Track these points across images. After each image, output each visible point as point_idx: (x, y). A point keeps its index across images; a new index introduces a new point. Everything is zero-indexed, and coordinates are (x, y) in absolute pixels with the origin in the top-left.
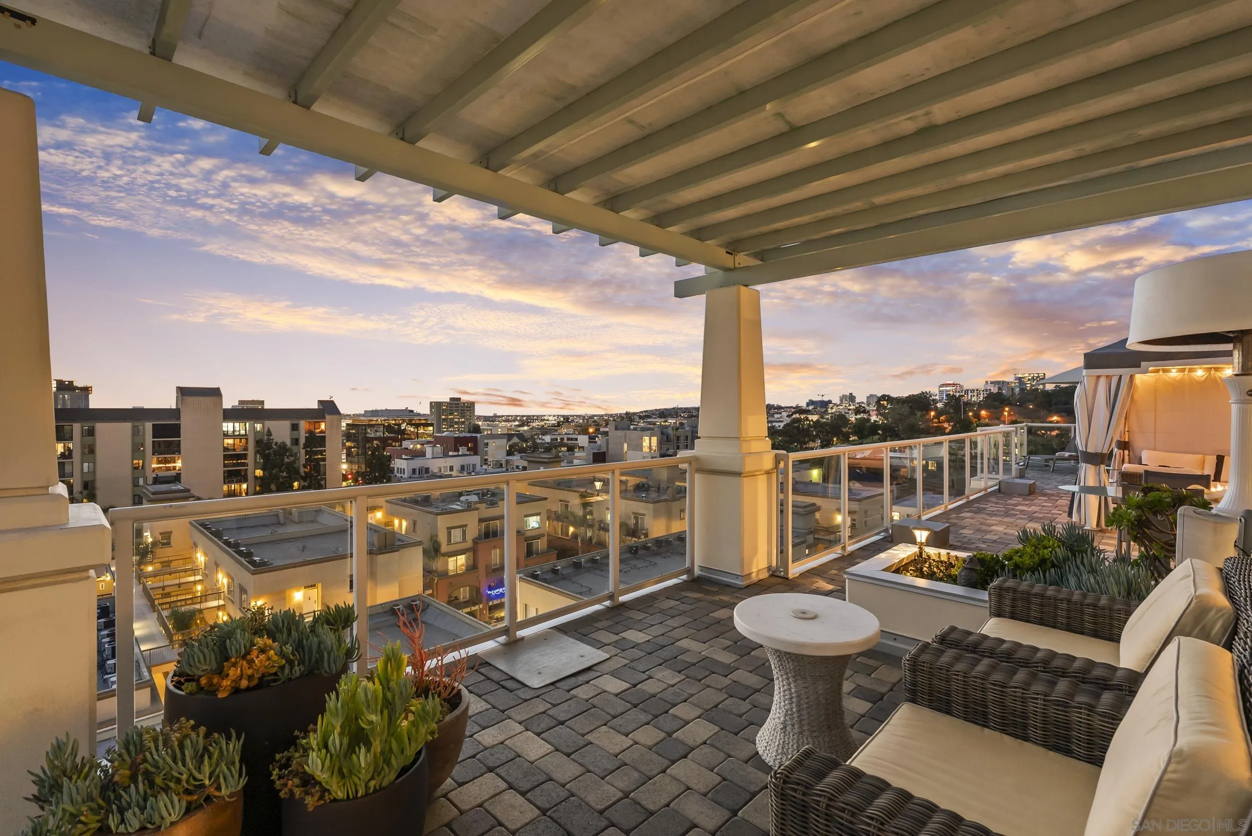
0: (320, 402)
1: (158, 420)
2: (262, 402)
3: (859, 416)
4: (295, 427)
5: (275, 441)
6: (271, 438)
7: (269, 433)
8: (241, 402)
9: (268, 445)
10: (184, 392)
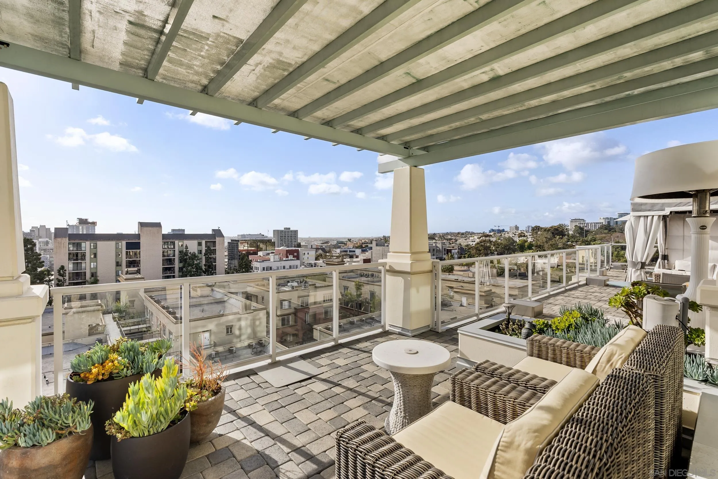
0: (213, 230)
1: (129, 240)
2: (184, 230)
3: (520, 239)
4: (200, 244)
5: (189, 252)
6: (188, 250)
7: (187, 247)
8: (173, 230)
9: (186, 254)
10: (142, 225)
